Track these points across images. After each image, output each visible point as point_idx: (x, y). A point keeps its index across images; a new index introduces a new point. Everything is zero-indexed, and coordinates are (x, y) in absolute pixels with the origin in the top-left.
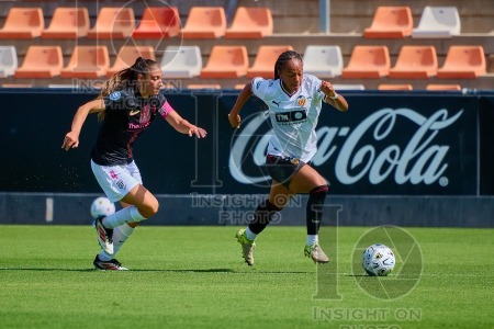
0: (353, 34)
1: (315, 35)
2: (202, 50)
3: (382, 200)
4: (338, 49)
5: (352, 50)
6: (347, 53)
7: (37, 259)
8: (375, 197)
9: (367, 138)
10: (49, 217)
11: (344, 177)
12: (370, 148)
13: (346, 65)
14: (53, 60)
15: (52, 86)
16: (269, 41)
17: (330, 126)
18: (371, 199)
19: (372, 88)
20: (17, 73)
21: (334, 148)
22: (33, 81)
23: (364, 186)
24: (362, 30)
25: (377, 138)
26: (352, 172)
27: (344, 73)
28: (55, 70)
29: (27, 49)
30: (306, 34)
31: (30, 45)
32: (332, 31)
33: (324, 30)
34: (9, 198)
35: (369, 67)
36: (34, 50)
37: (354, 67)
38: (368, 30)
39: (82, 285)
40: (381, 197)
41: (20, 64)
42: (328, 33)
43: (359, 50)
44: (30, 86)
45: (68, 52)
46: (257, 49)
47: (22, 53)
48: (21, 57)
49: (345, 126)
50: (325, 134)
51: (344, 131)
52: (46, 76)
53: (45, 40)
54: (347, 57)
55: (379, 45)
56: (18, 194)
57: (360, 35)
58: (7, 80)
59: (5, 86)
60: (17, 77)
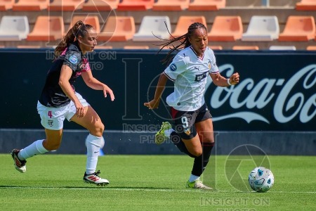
0: (287, 7)
1: (258, 8)
2: (171, 19)
3: (310, 135)
4: (276, 19)
5: (286, 19)
6: (282, 21)
8: (304, 132)
9: (298, 88)
11: (280, 118)
12: (300, 95)
13: (282, 30)
16: (223, 12)
17: (270, 78)
18: (301, 134)
19: (302, 49)
20: (28, 37)
21: (273, 95)
22: (41, 43)
23: (296, 124)
24: (294, 4)
25: (306, 87)
26: (286, 113)
27: (280, 37)
29: (36, 19)
30: (251, 7)
31: (39, 15)
32: (271, 5)
33: (265, 4)
34: (22, 134)
35: (299, 33)
36: (42, 19)
37: (288, 32)
38: (299, 4)
39: (79, 200)
40: (309, 132)
41: (31, 30)
42: (268, 7)
43: (292, 19)
44: (39, 47)
46: (214, 19)
47: (33, 21)
49: (281, 78)
50: (266, 85)
51: (281, 82)
54: (283, 25)
55: (307, 15)
56: (29, 130)
57: (292, 8)
58: (21, 42)
59: (20, 47)
60: (29, 40)
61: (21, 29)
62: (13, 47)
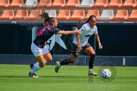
7: (120, 77)
10: (124, 64)
14: (125, 14)
15: (125, 22)
20: (113, 18)
22: (119, 21)
28: (126, 17)
29: (117, 11)
34: (111, 58)
36: (119, 11)
41: (115, 16)
45: (130, 12)
47: (115, 12)
48: (115, 13)
52: (123, 19)
53: (122, 8)
58: (111, 20)
59: (110, 22)
60: (114, 20)
61: (111, 15)
62: (107, 22)
